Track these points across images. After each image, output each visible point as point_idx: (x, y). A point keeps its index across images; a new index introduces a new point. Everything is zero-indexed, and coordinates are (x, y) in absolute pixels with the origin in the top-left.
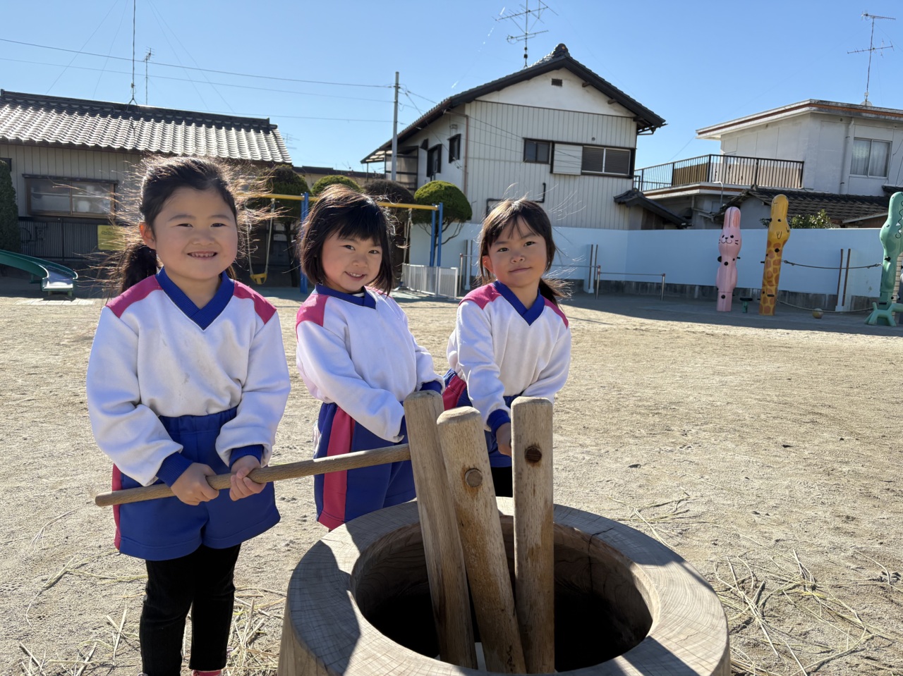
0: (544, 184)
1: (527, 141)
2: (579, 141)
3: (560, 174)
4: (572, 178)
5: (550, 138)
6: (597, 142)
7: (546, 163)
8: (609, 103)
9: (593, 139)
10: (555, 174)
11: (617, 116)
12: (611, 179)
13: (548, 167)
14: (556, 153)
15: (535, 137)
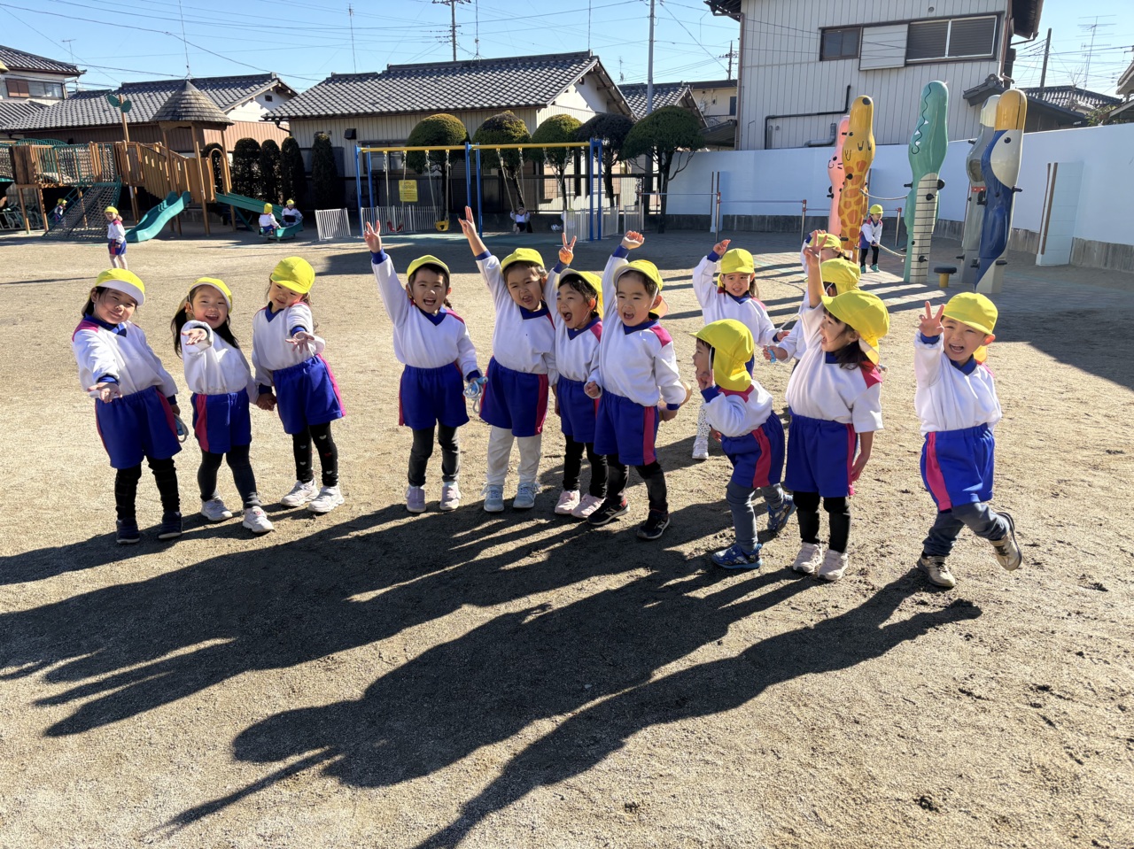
0: (849, 87)
1: (824, 30)
2: (903, 18)
3: (873, 70)
4: (894, 73)
5: (857, 22)
6: (938, 13)
7: (853, 57)
9: (931, 9)
10: (868, 71)
12: (960, 65)
13: (854, 63)
14: (864, 41)
15: (837, 23)
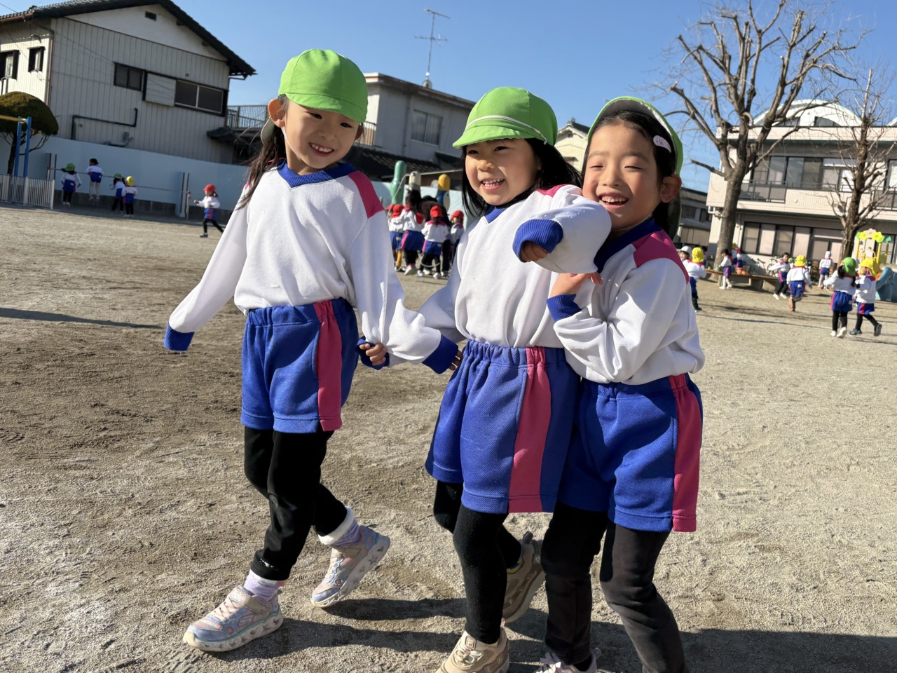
0: (136, 110)
1: (118, 66)
2: (173, 75)
3: (152, 103)
4: (165, 110)
5: (142, 67)
6: (191, 78)
7: (139, 90)
8: (204, 44)
10: (148, 102)
11: (211, 58)
12: (203, 115)
13: (140, 94)
14: (148, 82)
15: (126, 63)
